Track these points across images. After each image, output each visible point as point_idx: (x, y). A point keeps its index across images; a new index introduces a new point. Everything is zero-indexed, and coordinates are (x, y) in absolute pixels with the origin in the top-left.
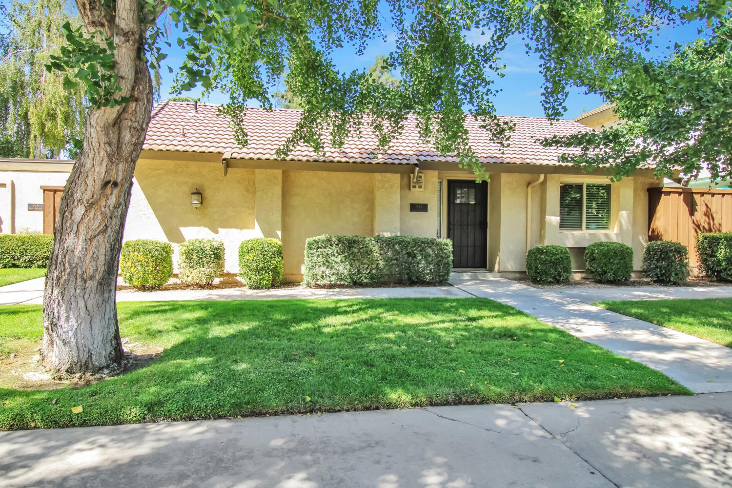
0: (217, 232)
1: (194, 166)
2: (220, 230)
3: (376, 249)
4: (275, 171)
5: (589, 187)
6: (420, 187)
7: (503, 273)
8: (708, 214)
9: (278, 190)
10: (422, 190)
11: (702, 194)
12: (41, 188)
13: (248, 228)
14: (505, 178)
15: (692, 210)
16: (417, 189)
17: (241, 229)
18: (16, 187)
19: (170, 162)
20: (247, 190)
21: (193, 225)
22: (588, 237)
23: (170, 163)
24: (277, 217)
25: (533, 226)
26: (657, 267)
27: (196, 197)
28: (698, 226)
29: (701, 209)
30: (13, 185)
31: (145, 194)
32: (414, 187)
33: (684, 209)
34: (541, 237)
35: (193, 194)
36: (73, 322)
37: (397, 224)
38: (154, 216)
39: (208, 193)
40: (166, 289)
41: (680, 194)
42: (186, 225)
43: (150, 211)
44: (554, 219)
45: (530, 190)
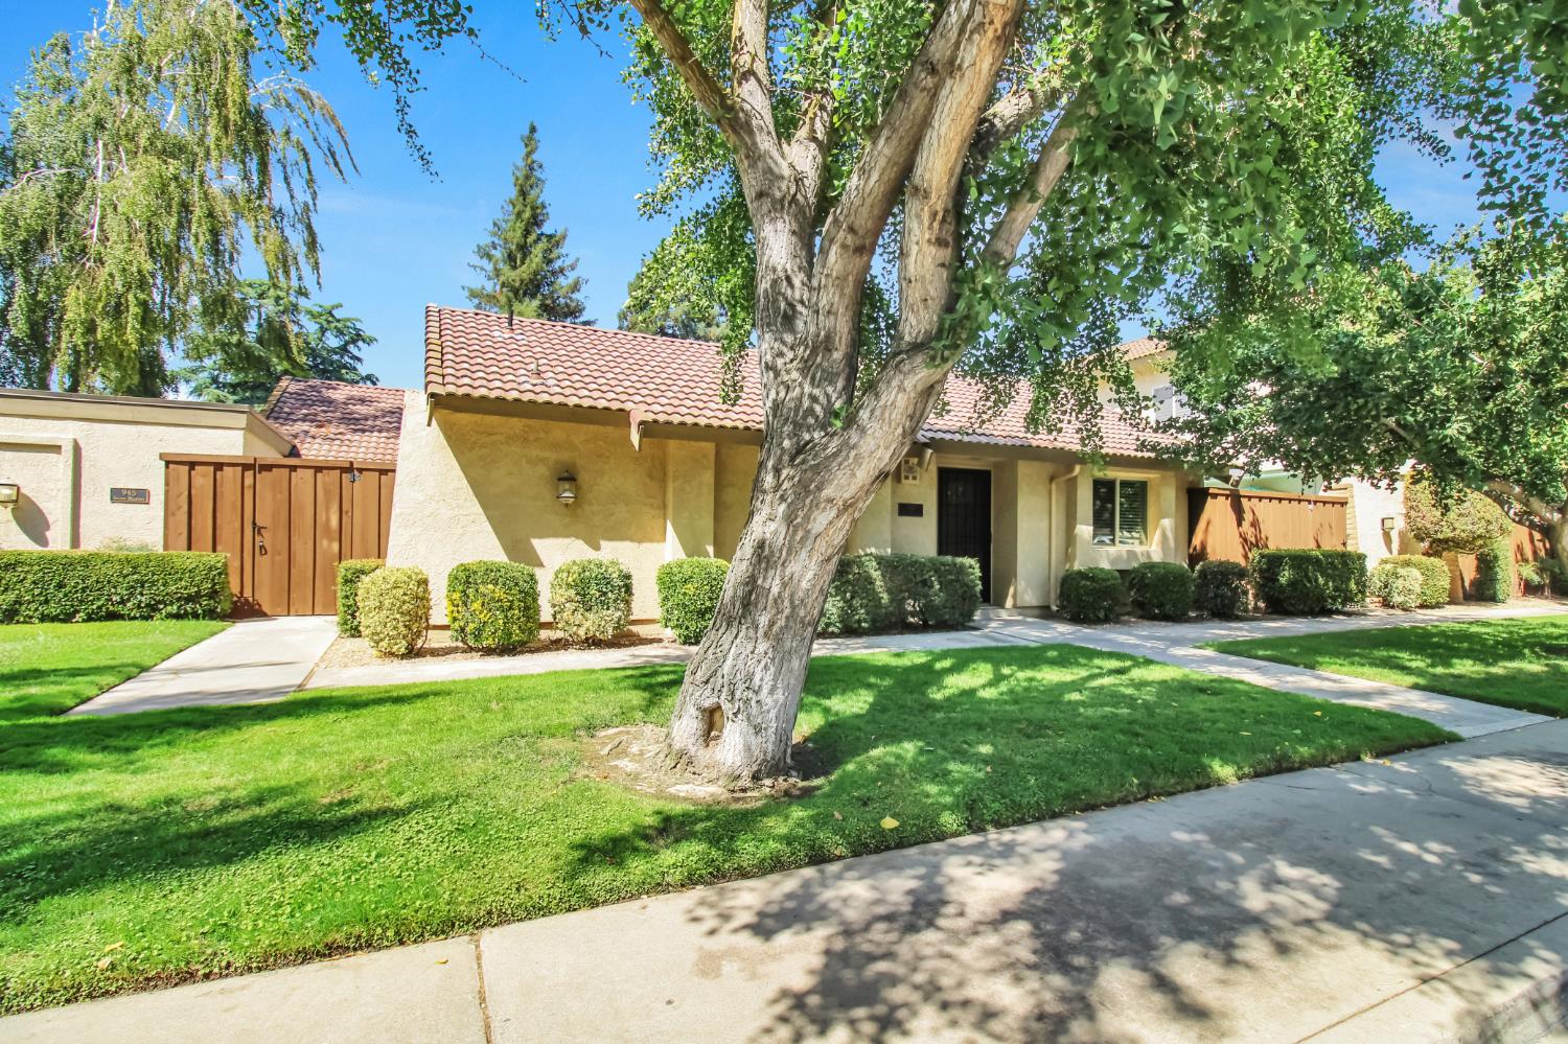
0: (597, 548)
1: (559, 430)
2: (603, 543)
3: (876, 575)
4: (704, 444)
5: (1125, 484)
6: (914, 478)
7: (1019, 608)
8: (1255, 524)
9: (708, 477)
10: (917, 482)
11: (1250, 498)
12: (162, 456)
13: (652, 541)
14: (1024, 469)
15: (1240, 521)
16: (911, 481)
17: (640, 542)
18: (84, 453)
19: (514, 421)
20: (651, 476)
21: (556, 535)
22: (1125, 555)
23: (517, 423)
24: (707, 522)
25: (1057, 540)
26: (1216, 595)
27: (567, 485)
28: (1245, 540)
29: (1248, 517)
30: (77, 450)
31: (467, 476)
32: (907, 478)
33: (1232, 517)
34: (1068, 556)
35: (560, 479)
36: (780, 696)
37: (887, 536)
38: (484, 518)
39: (584, 477)
40: (537, 650)
41: (1227, 496)
42: (541, 537)
43: (475, 508)
44: (1085, 530)
45: (1054, 486)
